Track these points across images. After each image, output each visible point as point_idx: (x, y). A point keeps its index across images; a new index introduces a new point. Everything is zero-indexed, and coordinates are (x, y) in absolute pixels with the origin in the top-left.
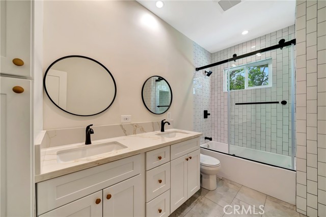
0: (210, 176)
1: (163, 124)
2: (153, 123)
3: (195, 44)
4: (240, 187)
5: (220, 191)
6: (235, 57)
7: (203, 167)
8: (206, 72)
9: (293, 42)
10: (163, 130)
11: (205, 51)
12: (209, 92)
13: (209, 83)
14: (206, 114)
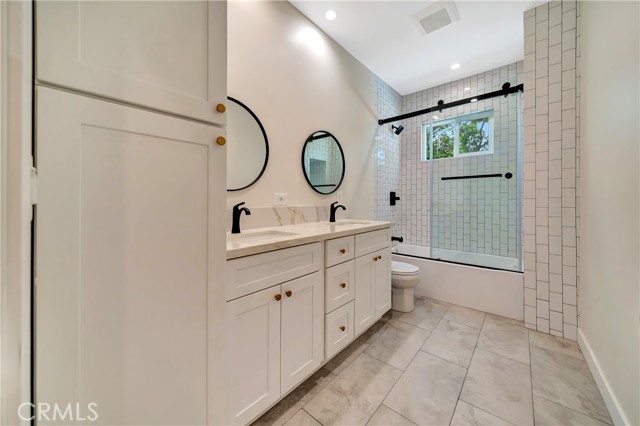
0: (406, 291)
1: (333, 210)
2: (317, 208)
3: (378, 80)
4: (448, 307)
5: (420, 311)
6: (441, 106)
7: (396, 277)
8: (393, 127)
9: (520, 88)
10: (332, 219)
11: (393, 91)
12: (398, 162)
13: (397, 147)
14: (393, 199)
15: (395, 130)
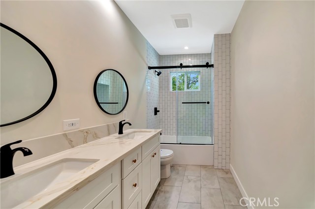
0: (167, 166)
1: (121, 125)
2: (108, 125)
3: (148, 43)
4: (185, 167)
5: (174, 176)
6: (181, 66)
8: (156, 71)
9: (212, 66)
10: (121, 132)
12: (158, 90)
13: (158, 82)
14: (156, 111)
15: (157, 73)
